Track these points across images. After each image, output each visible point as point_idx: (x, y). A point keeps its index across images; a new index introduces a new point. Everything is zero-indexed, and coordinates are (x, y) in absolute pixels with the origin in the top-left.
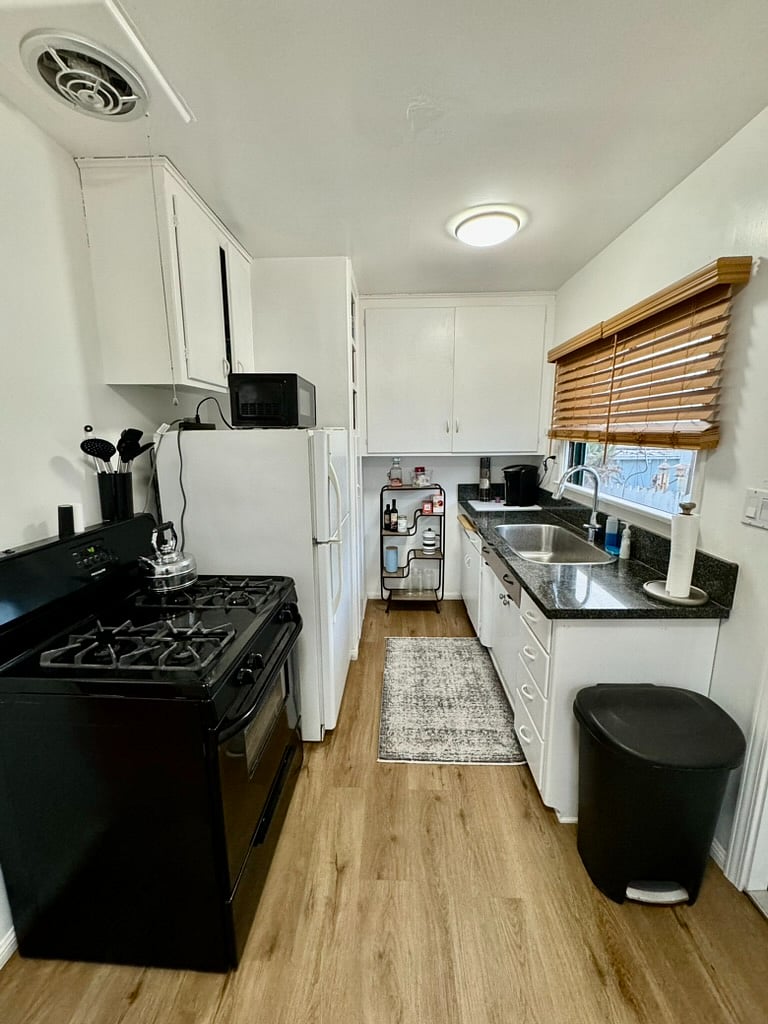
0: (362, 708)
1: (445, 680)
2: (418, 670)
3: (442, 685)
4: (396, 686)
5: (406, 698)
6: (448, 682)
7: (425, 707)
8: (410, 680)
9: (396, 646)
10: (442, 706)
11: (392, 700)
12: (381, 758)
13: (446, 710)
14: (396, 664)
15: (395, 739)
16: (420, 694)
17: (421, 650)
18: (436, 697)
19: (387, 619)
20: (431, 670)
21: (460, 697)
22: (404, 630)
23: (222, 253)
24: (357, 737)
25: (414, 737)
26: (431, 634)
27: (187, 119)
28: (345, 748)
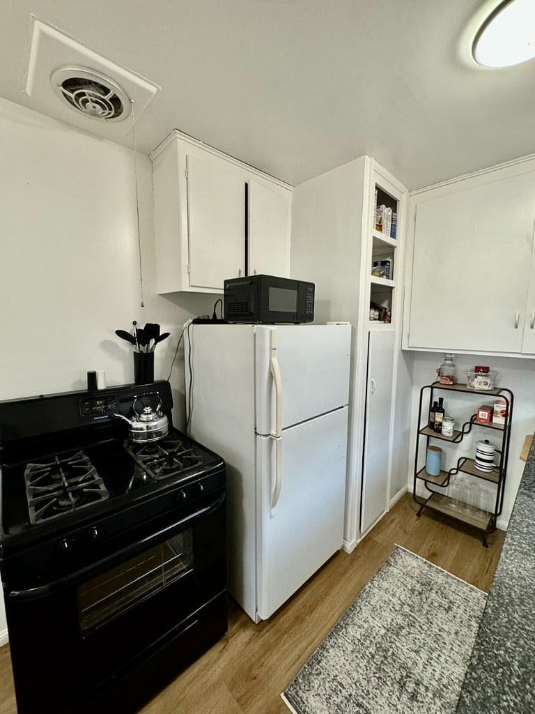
0: (316, 615)
1: (432, 650)
2: (407, 609)
3: (424, 655)
4: (365, 614)
5: (366, 637)
6: (435, 655)
7: (379, 669)
8: (388, 616)
9: (400, 562)
10: (402, 686)
11: (349, 629)
12: (286, 695)
13: (405, 698)
14: (385, 585)
15: (316, 683)
16: (386, 645)
17: (427, 585)
18: (403, 666)
19: (414, 522)
20: (422, 620)
21: (438, 694)
22: (425, 547)
23: (246, 185)
24: (287, 646)
25: (338, 701)
26: (457, 570)
27: (153, 89)
28: (267, 649)
